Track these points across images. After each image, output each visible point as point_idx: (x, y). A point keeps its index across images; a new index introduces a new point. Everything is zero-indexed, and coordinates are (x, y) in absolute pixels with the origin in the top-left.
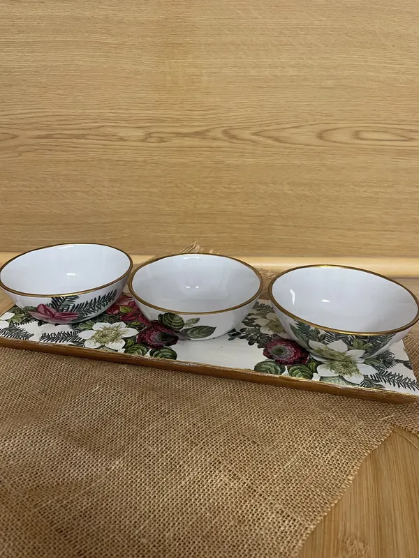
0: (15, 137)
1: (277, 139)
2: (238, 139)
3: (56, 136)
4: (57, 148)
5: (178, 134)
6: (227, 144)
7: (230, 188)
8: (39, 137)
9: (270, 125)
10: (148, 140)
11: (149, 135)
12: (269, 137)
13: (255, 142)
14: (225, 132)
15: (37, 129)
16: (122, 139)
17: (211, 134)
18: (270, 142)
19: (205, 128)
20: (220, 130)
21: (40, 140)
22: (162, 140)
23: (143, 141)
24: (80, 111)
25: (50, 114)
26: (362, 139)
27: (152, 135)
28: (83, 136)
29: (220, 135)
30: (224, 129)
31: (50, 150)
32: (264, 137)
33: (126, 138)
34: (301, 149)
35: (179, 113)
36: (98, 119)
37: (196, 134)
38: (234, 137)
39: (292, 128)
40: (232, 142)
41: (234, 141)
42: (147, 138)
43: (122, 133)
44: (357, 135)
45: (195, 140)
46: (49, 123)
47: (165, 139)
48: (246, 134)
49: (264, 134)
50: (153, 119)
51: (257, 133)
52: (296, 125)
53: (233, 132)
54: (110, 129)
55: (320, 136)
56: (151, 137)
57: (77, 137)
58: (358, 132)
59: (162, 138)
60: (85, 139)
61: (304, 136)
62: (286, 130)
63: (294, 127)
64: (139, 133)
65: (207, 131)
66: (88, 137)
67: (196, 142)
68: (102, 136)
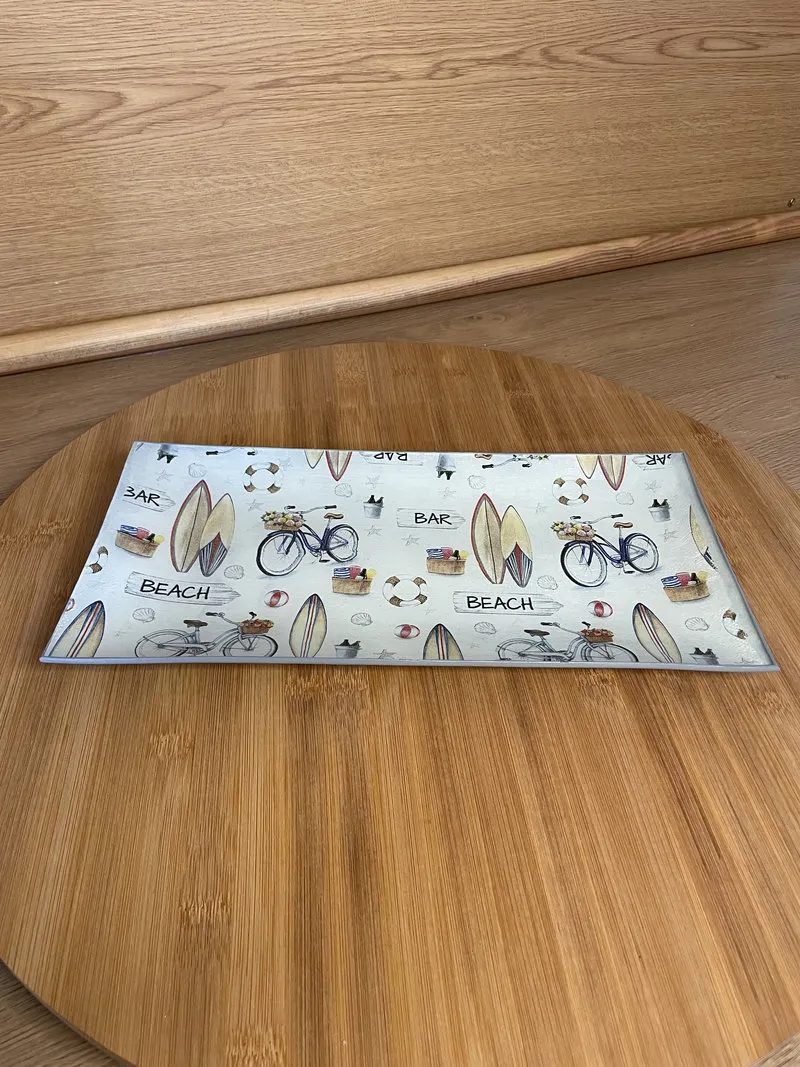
0: (219, 89)
1: (610, 59)
2: (560, 62)
3: (292, 82)
4: (290, 103)
5: (480, 61)
6: (547, 71)
7: (540, 143)
8: (261, 86)
9: (602, 36)
10: (437, 76)
11: (438, 67)
12: (598, 55)
13: (580, 65)
14: (545, 52)
15: (259, 70)
16: (396, 78)
17: (525, 57)
18: (601, 63)
19: (518, 48)
20: (538, 49)
21: (261, 93)
22: (456, 73)
23: (429, 77)
24: (336, 32)
25: (284, 40)
26: (707, 50)
27: (446, 65)
28: (335, 78)
29: (538, 58)
30: (543, 46)
31: (279, 109)
32: (593, 55)
33: (403, 75)
34: (636, 70)
35: (484, 25)
36: (362, 44)
37: (506, 57)
38: (555, 59)
39: (629, 38)
40: (551, 68)
41: (553, 65)
42: (434, 72)
43: (398, 66)
44: (701, 45)
45: (504, 68)
46: (280, 58)
47: (460, 72)
48: (570, 53)
49: (595, 50)
50: (444, 39)
51: (586, 49)
52: (633, 33)
53: (555, 52)
54: (379, 61)
55: (660, 49)
56: (441, 69)
57: (325, 80)
58: (702, 41)
59: (457, 69)
60: (339, 83)
61: (641, 50)
62: (621, 43)
63: (632, 38)
64: (424, 64)
65: (520, 52)
66: (344, 79)
67: (504, 72)
68: (366, 74)
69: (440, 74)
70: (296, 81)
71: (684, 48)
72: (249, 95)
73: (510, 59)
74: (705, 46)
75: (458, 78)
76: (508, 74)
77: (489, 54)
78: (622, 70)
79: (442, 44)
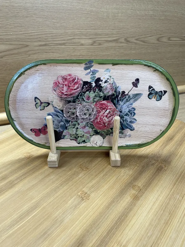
0: (27, 46)
1: (144, 42)
2: (130, 42)
3: (50, 45)
5: (107, 41)
6: (126, 45)
8: (41, 46)
9: (142, 35)
10: (94, 45)
12: (142, 41)
13: (136, 43)
14: (126, 39)
15: (40, 41)
16: (82, 45)
17: (120, 40)
18: (141, 43)
20: (123, 38)
21: (41, 47)
22: (100, 44)
23: (92, 45)
26: (171, 40)
27: (96, 42)
28: (64, 44)
29: (123, 41)
30: (125, 38)
32: (139, 41)
33: (84, 44)
34: (151, 45)
36: (72, 35)
37: (114, 40)
38: (128, 41)
41: (128, 43)
42: (93, 44)
43: (83, 42)
44: (169, 39)
47: (101, 44)
48: (133, 40)
49: (140, 39)
50: (96, 34)
51: (137, 39)
53: (128, 39)
54: (77, 40)
55: (158, 40)
56: (95, 43)
57: (61, 44)
58: (169, 38)
59: (100, 43)
60: (65, 45)
61: (153, 40)
62: (147, 38)
63: (150, 36)
64: (90, 41)
65: (118, 39)
66: (66, 44)
67: (113, 44)
68: (73, 43)
69: (95, 44)
70: (51, 45)
71: (165, 40)
72: (37, 48)
73: (116, 41)
74: (170, 39)
75: (101, 46)
76: (114, 45)
77: (109, 39)
78: (147, 45)
79: (95, 36)
